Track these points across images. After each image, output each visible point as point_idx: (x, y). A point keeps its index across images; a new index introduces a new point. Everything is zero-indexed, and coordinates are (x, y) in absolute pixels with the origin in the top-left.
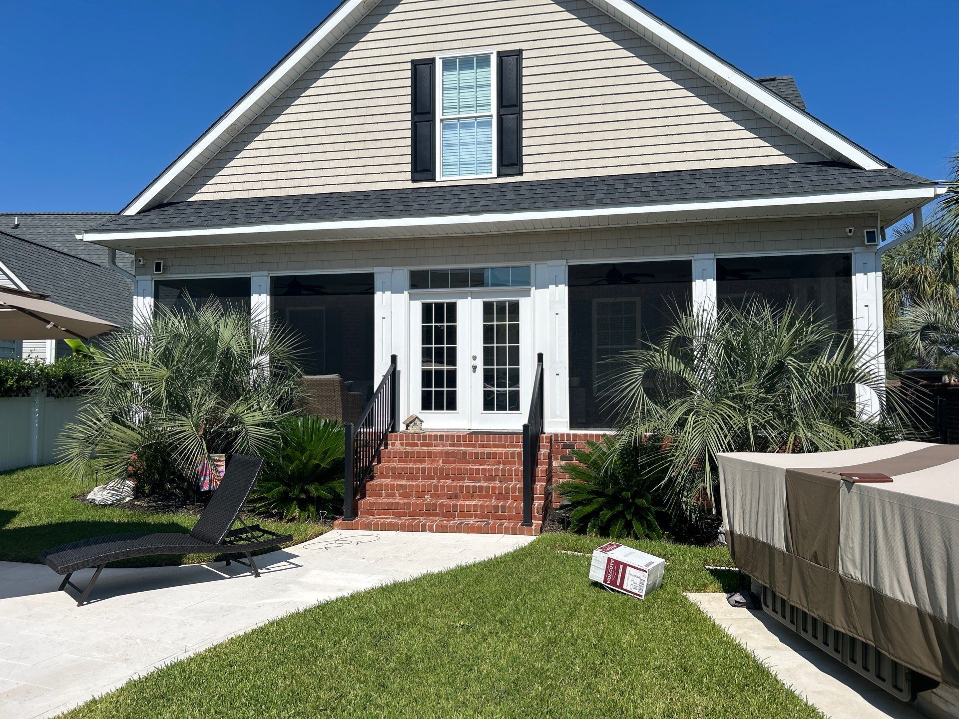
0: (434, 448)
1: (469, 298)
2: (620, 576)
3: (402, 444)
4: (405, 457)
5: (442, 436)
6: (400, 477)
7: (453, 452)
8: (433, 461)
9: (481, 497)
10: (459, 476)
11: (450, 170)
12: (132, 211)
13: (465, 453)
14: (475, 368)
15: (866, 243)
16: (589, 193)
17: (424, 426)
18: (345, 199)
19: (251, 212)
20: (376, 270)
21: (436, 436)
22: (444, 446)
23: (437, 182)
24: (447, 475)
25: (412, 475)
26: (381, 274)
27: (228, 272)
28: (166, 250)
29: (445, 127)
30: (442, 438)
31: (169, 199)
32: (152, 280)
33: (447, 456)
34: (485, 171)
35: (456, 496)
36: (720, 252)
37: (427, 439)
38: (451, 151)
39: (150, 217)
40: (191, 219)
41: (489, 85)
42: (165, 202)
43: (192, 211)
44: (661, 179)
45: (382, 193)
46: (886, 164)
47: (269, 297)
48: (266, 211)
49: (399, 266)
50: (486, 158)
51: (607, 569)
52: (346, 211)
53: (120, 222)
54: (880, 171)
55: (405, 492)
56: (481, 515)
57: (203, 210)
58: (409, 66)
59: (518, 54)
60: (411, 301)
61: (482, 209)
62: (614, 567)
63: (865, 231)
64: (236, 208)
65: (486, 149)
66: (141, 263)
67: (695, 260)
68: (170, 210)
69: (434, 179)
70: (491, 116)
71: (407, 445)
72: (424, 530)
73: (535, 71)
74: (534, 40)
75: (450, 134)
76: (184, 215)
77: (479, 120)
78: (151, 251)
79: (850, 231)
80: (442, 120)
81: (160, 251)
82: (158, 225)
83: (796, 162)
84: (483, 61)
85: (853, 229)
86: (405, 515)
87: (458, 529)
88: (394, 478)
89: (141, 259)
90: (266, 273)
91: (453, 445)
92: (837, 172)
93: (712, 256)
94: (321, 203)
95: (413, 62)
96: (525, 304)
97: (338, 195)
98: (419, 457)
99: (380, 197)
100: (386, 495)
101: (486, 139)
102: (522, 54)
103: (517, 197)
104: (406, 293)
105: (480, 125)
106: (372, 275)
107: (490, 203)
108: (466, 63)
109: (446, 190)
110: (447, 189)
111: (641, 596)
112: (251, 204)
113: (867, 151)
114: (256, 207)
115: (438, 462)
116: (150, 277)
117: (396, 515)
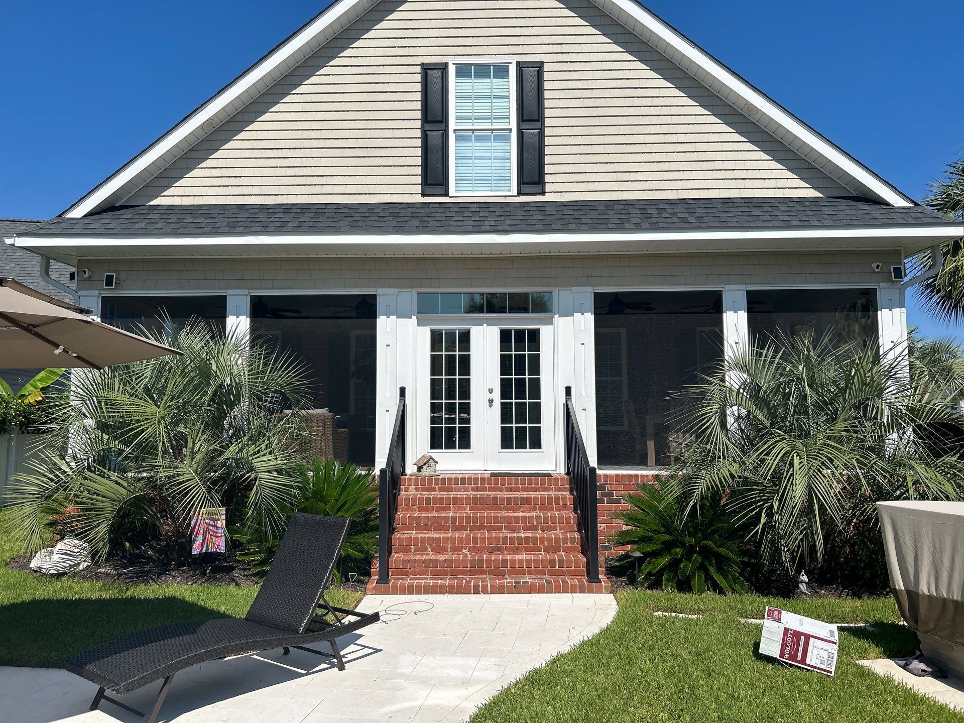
0: (454, 493)
1: (485, 325)
2: (801, 648)
3: (417, 489)
4: (427, 505)
5: (463, 479)
6: (426, 528)
7: (482, 498)
8: (459, 508)
9: (528, 550)
10: (495, 525)
11: (463, 185)
12: (78, 212)
13: (495, 498)
14: (491, 402)
15: (894, 279)
16: (623, 216)
17: (439, 467)
18: (346, 210)
19: (233, 220)
20: (379, 292)
21: (456, 479)
22: (466, 490)
23: (450, 197)
24: (482, 524)
25: (440, 526)
26: (384, 296)
27: (198, 289)
28: (118, 261)
29: (458, 139)
30: (463, 481)
31: (123, 201)
32: (98, 297)
33: (475, 503)
34: (502, 188)
35: (499, 550)
36: (751, 284)
37: (447, 483)
38: (464, 165)
39: (102, 221)
40: (159, 225)
41: (508, 97)
42: (118, 205)
43: (157, 216)
44: (694, 206)
45: (387, 206)
46: (913, 202)
47: (248, 319)
48: (252, 220)
49: (407, 288)
50: (503, 175)
51: (783, 641)
52: (353, 224)
53: (63, 225)
54: (908, 208)
55: (439, 547)
56: (536, 571)
57: (171, 216)
58: (418, 69)
59: (539, 67)
60: (418, 327)
61: (509, 228)
62: (792, 638)
63: (892, 267)
64: (213, 216)
65: (503, 164)
66: (87, 275)
67: (726, 291)
68: (127, 214)
69: (446, 194)
70: (510, 130)
71: (423, 489)
72: (476, 592)
73: (557, 85)
74: (556, 53)
75: (465, 145)
76: (147, 221)
77: (495, 133)
78: (98, 261)
79: (878, 267)
80: (455, 130)
81: (110, 261)
82: (116, 231)
83: (822, 196)
84: (501, 71)
85: (880, 264)
86: (445, 573)
87: (517, 589)
88: (419, 529)
89: (86, 270)
90: (246, 292)
91: (477, 489)
92: (867, 207)
93: (743, 287)
94: (317, 215)
95: (422, 65)
96: (545, 333)
97: (335, 206)
98: (443, 505)
99: (386, 210)
100: (415, 551)
101: (503, 154)
102: (543, 66)
103: (545, 217)
104: (414, 318)
105: (497, 138)
106: (374, 297)
107: (518, 222)
108: (482, 71)
109: (463, 207)
110: (462, 205)
111: (831, 672)
112: (230, 211)
113: (895, 188)
114: (238, 216)
115: (465, 509)
116: (96, 293)
117: (436, 574)
